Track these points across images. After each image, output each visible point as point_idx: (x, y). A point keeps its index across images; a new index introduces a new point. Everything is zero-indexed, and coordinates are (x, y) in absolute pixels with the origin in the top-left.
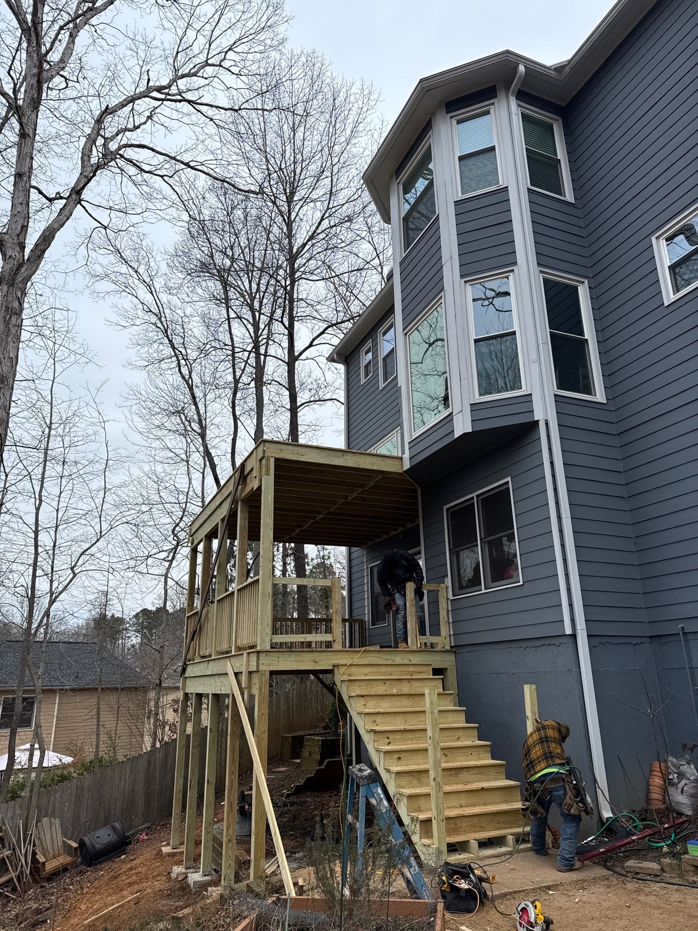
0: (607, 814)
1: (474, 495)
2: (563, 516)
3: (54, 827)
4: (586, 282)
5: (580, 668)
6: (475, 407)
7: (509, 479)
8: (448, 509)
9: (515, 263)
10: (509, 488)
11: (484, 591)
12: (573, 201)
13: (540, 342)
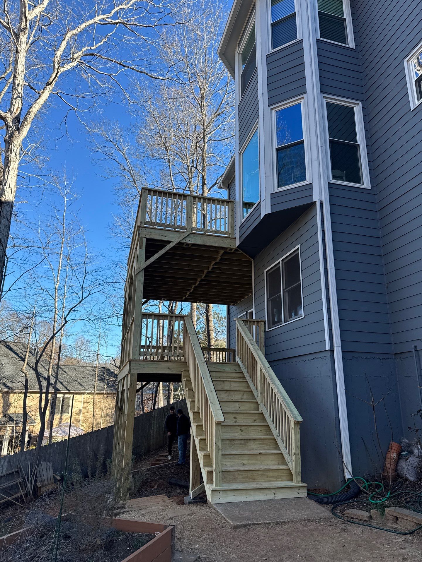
0: (348, 476)
1: (280, 260)
2: (329, 268)
3: (48, 468)
4: (360, 103)
5: (335, 374)
6: (274, 196)
7: (298, 246)
8: (267, 272)
9: (305, 92)
10: (299, 253)
11: (283, 324)
12: (354, 48)
13: (320, 145)
